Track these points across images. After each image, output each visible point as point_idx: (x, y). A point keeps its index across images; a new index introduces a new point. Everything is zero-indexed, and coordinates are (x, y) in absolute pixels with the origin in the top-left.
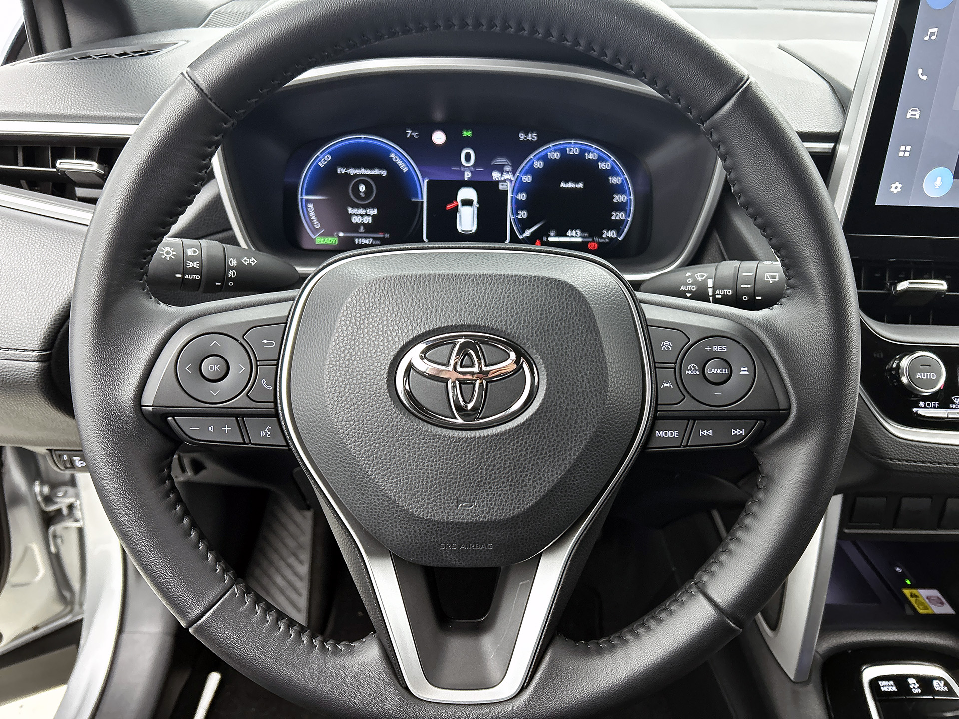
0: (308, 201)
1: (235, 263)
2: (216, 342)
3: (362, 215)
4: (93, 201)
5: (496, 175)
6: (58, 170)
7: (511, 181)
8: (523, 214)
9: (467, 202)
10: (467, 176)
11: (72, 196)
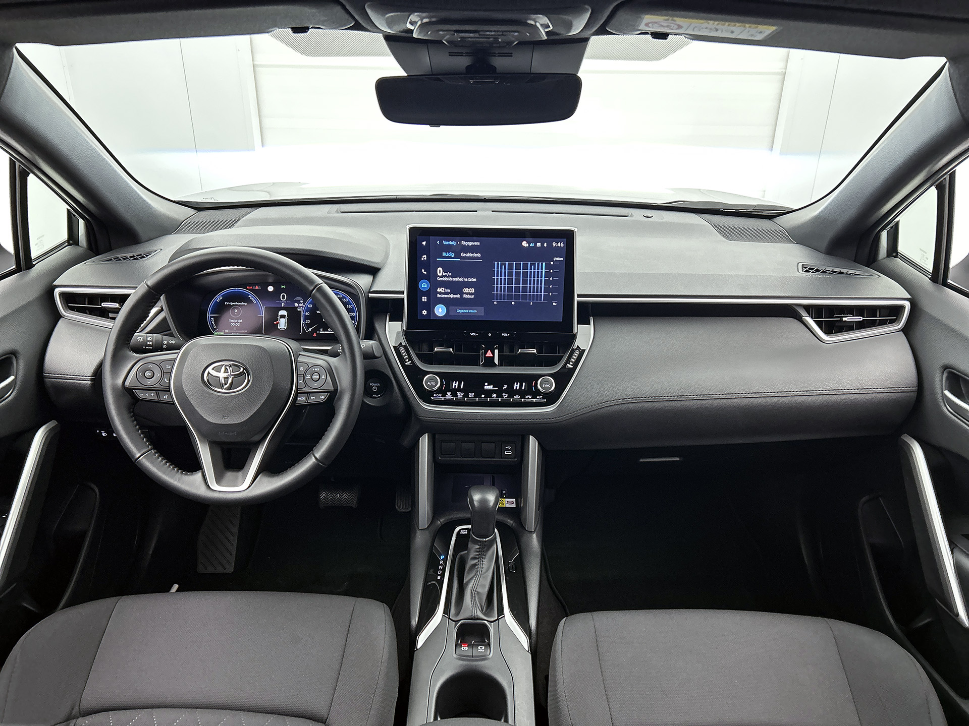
0: (211, 317)
1: (166, 342)
2: (150, 366)
3: (235, 323)
4: (114, 319)
5: (296, 304)
6: (102, 307)
7: (303, 307)
8: (308, 321)
9: (282, 316)
10: (283, 305)
11: (108, 317)
